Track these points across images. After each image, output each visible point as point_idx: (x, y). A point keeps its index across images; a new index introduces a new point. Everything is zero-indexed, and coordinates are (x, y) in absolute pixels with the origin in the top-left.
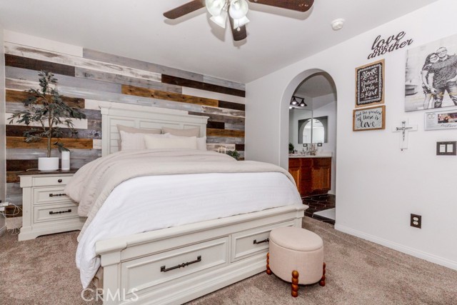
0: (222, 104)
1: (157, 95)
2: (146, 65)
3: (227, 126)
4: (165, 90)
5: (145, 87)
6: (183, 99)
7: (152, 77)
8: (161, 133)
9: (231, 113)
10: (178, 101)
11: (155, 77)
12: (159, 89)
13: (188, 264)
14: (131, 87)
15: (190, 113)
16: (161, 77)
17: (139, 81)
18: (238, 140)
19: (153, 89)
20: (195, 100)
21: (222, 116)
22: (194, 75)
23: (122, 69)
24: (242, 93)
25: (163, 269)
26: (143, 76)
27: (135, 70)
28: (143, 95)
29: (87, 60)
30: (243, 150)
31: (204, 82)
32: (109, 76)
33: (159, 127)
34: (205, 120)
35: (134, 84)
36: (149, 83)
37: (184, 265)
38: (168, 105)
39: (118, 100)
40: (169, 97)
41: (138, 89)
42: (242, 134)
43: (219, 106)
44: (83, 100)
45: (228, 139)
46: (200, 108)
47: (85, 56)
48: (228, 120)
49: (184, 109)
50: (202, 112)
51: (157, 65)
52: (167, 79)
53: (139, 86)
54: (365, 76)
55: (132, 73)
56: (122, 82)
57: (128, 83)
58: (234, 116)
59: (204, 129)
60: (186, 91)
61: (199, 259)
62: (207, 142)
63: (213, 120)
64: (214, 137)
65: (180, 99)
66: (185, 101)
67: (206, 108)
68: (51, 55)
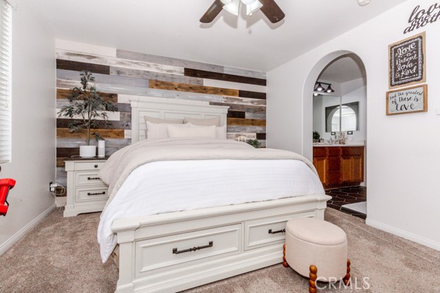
0: (243, 94)
1: (180, 87)
2: (170, 61)
3: (248, 116)
4: (188, 83)
5: (170, 81)
6: (204, 90)
7: (175, 71)
8: (184, 123)
9: (252, 102)
10: (200, 92)
11: (178, 71)
12: (183, 82)
13: (199, 248)
14: (157, 81)
15: (211, 103)
16: (183, 71)
17: (164, 76)
18: (259, 129)
19: (176, 83)
20: (216, 91)
21: (243, 106)
22: (214, 66)
23: (149, 66)
24: (263, 82)
25: (175, 251)
26: (168, 71)
27: (160, 66)
28: (168, 89)
29: (120, 60)
30: (265, 139)
31: (225, 73)
32: (138, 72)
33: (182, 117)
34: (225, 110)
35: (160, 79)
36: (173, 77)
37: (195, 249)
38: (190, 97)
39: (146, 94)
40: (191, 89)
41: (163, 83)
42: (263, 123)
43: (240, 96)
44: (116, 95)
45: (249, 128)
46: (220, 98)
47: (118, 56)
48: (249, 109)
49: (206, 100)
50: (223, 102)
51: (180, 60)
52: (189, 72)
53: (164, 80)
54: (401, 52)
55: (158, 68)
56: (149, 78)
57: (154, 78)
58: (255, 105)
59: (224, 119)
60: (207, 83)
61: (211, 244)
62: (227, 132)
63: (234, 110)
64: (234, 126)
65: (202, 90)
66: (206, 93)
67: (227, 98)
68: (91, 57)
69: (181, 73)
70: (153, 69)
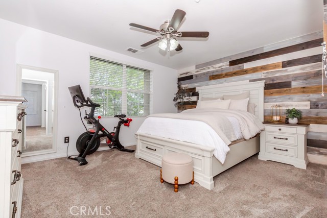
0: (286, 64)
1: (227, 75)
2: (220, 60)
3: (294, 84)
4: (232, 71)
5: (220, 73)
6: (246, 72)
7: (223, 66)
11: (225, 65)
12: (228, 71)
14: (213, 75)
15: (251, 81)
16: (229, 64)
17: (217, 71)
19: (224, 72)
20: (255, 70)
21: (288, 75)
23: (209, 68)
26: (219, 67)
27: (215, 66)
28: (219, 78)
29: (197, 70)
31: (264, 52)
32: (204, 74)
35: (215, 74)
36: (222, 70)
38: (233, 80)
39: (208, 85)
40: (234, 74)
41: (216, 75)
43: (283, 67)
44: (195, 88)
45: (296, 97)
46: (260, 75)
47: (196, 68)
48: (296, 78)
49: (246, 79)
51: (226, 57)
52: (233, 63)
53: (217, 73)
55: (214, 68)
56: (209, 75)
57: (212, 74)
58: (308, 70)
60: (247, 66)
63: (275, 82)
64: (277, 97)
65: (243, 73)
66: (247, 73)
67: (267, 73)
68: (187, 73)
69: (227, 65)
70: (211, 69)
